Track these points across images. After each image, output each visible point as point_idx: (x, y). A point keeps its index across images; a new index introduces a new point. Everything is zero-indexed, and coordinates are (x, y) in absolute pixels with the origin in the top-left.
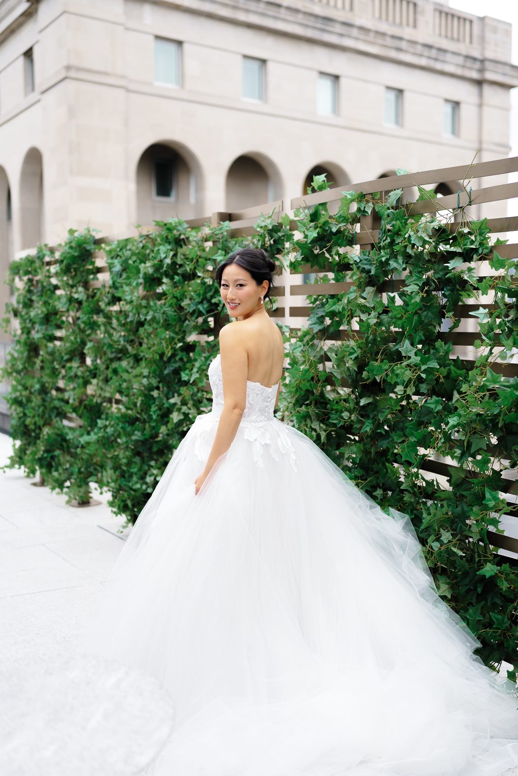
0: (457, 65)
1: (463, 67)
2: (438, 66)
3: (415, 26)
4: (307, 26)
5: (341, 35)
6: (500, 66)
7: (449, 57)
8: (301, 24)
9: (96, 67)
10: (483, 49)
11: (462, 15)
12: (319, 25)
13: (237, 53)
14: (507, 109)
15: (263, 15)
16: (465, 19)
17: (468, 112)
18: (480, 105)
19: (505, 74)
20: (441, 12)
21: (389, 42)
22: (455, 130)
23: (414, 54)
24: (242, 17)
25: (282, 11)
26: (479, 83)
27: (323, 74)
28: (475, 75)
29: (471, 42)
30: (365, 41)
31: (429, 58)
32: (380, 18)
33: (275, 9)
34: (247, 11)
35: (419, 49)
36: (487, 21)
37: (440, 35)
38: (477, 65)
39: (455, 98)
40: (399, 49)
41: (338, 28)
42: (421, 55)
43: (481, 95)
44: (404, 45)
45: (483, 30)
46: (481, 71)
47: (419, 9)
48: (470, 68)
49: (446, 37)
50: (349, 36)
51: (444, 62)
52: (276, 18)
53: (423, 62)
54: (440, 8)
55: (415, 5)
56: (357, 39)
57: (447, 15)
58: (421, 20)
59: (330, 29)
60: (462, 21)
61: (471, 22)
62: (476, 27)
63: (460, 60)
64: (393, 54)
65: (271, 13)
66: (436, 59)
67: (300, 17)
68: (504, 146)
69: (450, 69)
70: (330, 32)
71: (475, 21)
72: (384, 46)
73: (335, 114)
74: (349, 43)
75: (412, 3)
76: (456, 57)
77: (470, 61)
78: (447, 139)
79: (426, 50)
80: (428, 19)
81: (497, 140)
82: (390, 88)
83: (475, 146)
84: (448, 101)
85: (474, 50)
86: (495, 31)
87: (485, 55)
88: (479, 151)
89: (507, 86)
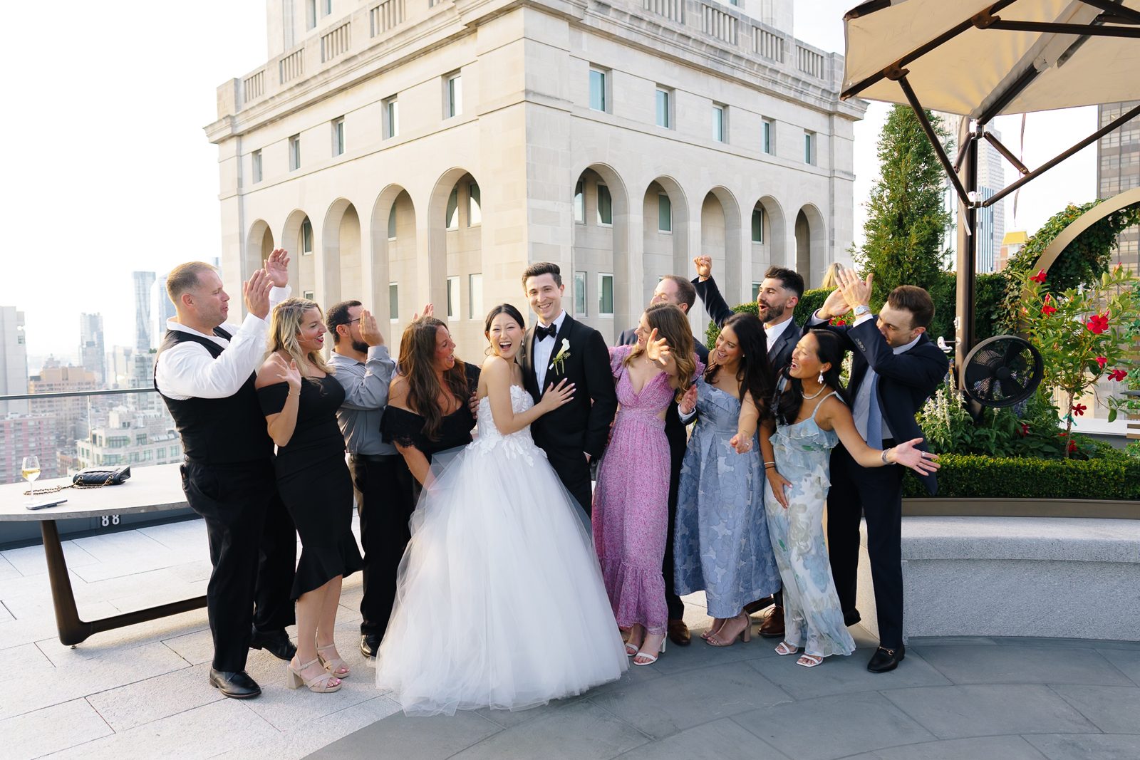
0: (817, 98)
1: (821, 99)
2: (803, 99)
3: (782, 62)
4: (708, 58)
5: (733, 67)
6: (848, 100)
7: (812, 90)
8: (704, 56)
9: (547, 93)
10: (833, 84)
11: (816, 51)
12: (717, 57)
13: (653, 81)
14: (851, 140)
15: (676, 46)
16: (818, 55)
17: (821, 142)
18: (831, 136)
19: (851, 108)
20: (800, 47)
21: (768, 74)
22: (810, 158)
23: (786, 87)
24: (659, 47)
25: (690, 42)
26: (830, 114)
27: (715, 102)
28: (828, 108)
29: (822, 78)
30: (750, 73)
31: (796, 91)
32: (756, 53)
33: (684, 40)
34: (664, 42)
35: (790, 80)
36: (836, 58)
37: (800, 70)
39: (813, 128)
40: (775, 82)
41: (731, 60)
42: (791, 88)
43: (831, 126)
44: (778, 78)
45: (832, 66)
46: (834, 104)
47: (785, 44)
49: (804, 71)
50: (739, 68)
51: (807, 94)
52: (685, 49)
53: (792, 94)
54: (799, 43)
55: (782, 41)
56: (745, 71)
57: (804, 49)
58: (787, 55)
59: (725, 61)
60: (815, 57)
61: (822, 57)
62: (826, 62)
63: (819, 93)
64: (770, 86)
65: (682, 45)
66: (801, 92)
67: (704, 48)
68: (851, 174)
69: (811, 101)
70: (725, 64)
71: (825, 57)
72: (764, 79)
73: (725, 142)
74: (738, 74)
75: (780, 39)
76: (815, 91)
77: (825, 95)
78: (807, 167)
79: (794, 83)
80: (792, 55)
81: (844, 169)
82: (764, 117)
83: (827, 173)
84: (807, 130)
85: (825, 85)
86: (841, 67)
87: (835, 89)
88: (831, 178)
89: (851, 119)
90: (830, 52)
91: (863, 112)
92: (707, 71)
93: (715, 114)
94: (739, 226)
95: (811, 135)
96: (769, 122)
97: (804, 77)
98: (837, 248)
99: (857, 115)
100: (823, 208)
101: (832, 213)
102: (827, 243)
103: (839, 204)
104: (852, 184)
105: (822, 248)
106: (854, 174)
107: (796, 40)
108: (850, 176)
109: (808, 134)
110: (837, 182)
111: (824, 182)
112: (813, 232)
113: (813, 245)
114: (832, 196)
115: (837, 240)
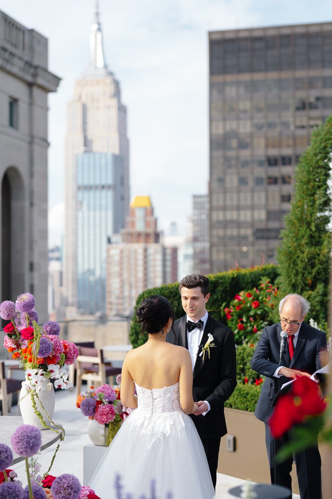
0: (20, 68)
1: (23, 70)
2: (9, 67)
7: (16, 60)
10: (32, 57)
11: (19, 25)
14: (46, 110)
16: (20, 29)
17: (22, 108)
18: (31, 104)
19: (48, 81)
20: (6, 20)
22: (12, 122)
26: (30, 85)
28: (29, 78)
29: (24, 49)
36: (35, 34)
38: (32, 71)
39: (16, 95)
43: (31, 95)
45: (32, 42)
46: (35, 75)
48: (28, 72)
49: (10, 42)
51: (12, 64)
60: (18, 30)
61: (23, 32)
62: (27, 37)
63: (22, 64)
66: (8, 61)
68: (46, 141)
69: (15, 70)
71: (26, 32)
76: (19, 62)
77: (28, 66)
78: (10, 131)
81: (41, 135)
83: (28, 138)
84: (11, 97)
85: (27, 58)
86: (39, 43)
87: (36, 62)
88: (31, 143)
89: (47, 90)
91: (57, 85)
95: (13, 102)
97: (8, 46)
98: (36, 210)
99: (52, 87)
100: (24, 170)
101: (32, 175)
102: (27, 204)
103: (37, 168)
104: (47, 150)
105: (23, 209)
106: (49, 140)
108: (46, 143)
109: (12, 100)
110: (36, 148)
111: (25, 146)
112: (14, 192)
113: (15, 205)
114: (31, 160)
115: (36, 200)
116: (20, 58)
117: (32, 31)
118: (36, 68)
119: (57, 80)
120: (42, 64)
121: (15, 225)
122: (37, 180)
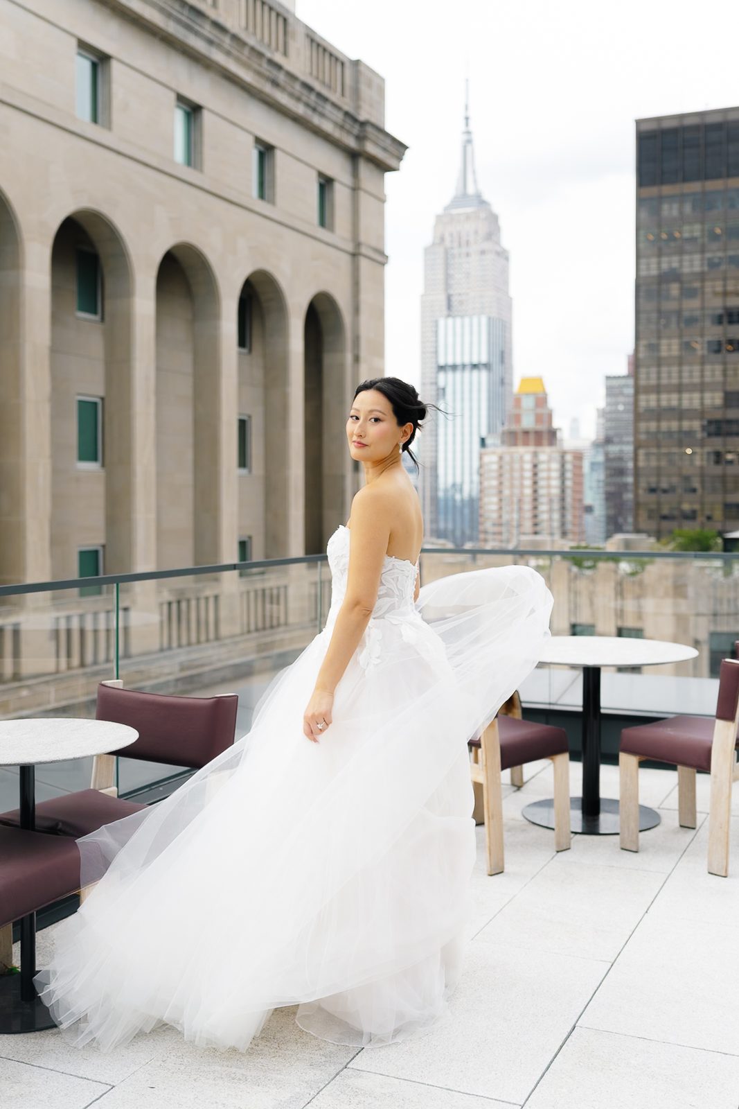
0: (336, 124)
1: (342, 127)
2: (316, 120)
3: (285, 54)
4: (169, 15)
5: (210, 42)
6: (381, 136)
7: (328, 108)
10: (358, 107)
11: (334, 52)
12: (184, 18)
13: (72, 35)
14: (382, 200)
16: (337, 59)
17: (341, 194)
18: (355, 189)
19: (385, 149)
20: (312, 40)
21: (265, 68)
22: (325, 218)
23: (291, 95)
26: (354, 156)
27: (181, 99)
28: (351, 142)
29: (343, 94)
30: (237, 60)
31: (307, 105)
32: (247, 28)
35: (298, 87)
36: (362, 68)
37: (311, 74)
38: (356, 129)
39: (329, 172)
40: (275, 83)
41: (207, 30)
42: (298, 99)
43: (355, 173)
44: (281, 77)
45: (356, 81)
46: (360, 138)
47: (290, 29)
48: (349, 132)
49: (318, 76)
50: (219, 46)
51: (322, 115)
53: (300, 109)
54: (310, 34)
55: (285, 20)
56: (228, 53)
57: (318, 47)
58: (292, 45)
59: (197, 28)
60: (333, 59)
61: (343, 64)
62: (348, 72)
63: (339, 117)
64: (268, 88)
66: (314, 110)
68: (381, 253)
69: (328, 127)
70: (197, 33)
71: (347, 65)
72: (259, 74)
73: (195, 168)
74: (218, 57)
75: (284, 19)
76: (335, 112)
77: (349, 121)
78: (321, 232)
79: (305, 92)
80: (299, 45)
81: (374, 243)
82: (258, 141)
83: (349, 247)
84: (321, 174)
85: (348, 107)
86: (370, 85)
87: (362, 117)
88: (355, 255)
89: (383, 167)
90: (354, 57)
91: (400, 159)
92: (169, 41)
93: (178, 118)
94: (215, 316)
95: (326, 184)
96: (266, 151)
97: (317, 86)
98: (364, 368)
99: (391, 162)
100: (343, 300)
101: (356, 310)
102: (349, 358)
103: (365, 297)
104: (384, 269)
105: (342, 366)
106: (387, 252)
107: (307, 27)
108: (380, 259)
109: (322, 181)
110: (364, 263)
111: (345, 260)
112: (327, 339)
113: (328, 359)
114: (356, 284)
115: (363, 354)
116: (334, 105)
117: (357, 63)
118: (363, 124)
119: (400, 148)
120: (373, 120)
121: (328, 394)
122: (364, 318)
